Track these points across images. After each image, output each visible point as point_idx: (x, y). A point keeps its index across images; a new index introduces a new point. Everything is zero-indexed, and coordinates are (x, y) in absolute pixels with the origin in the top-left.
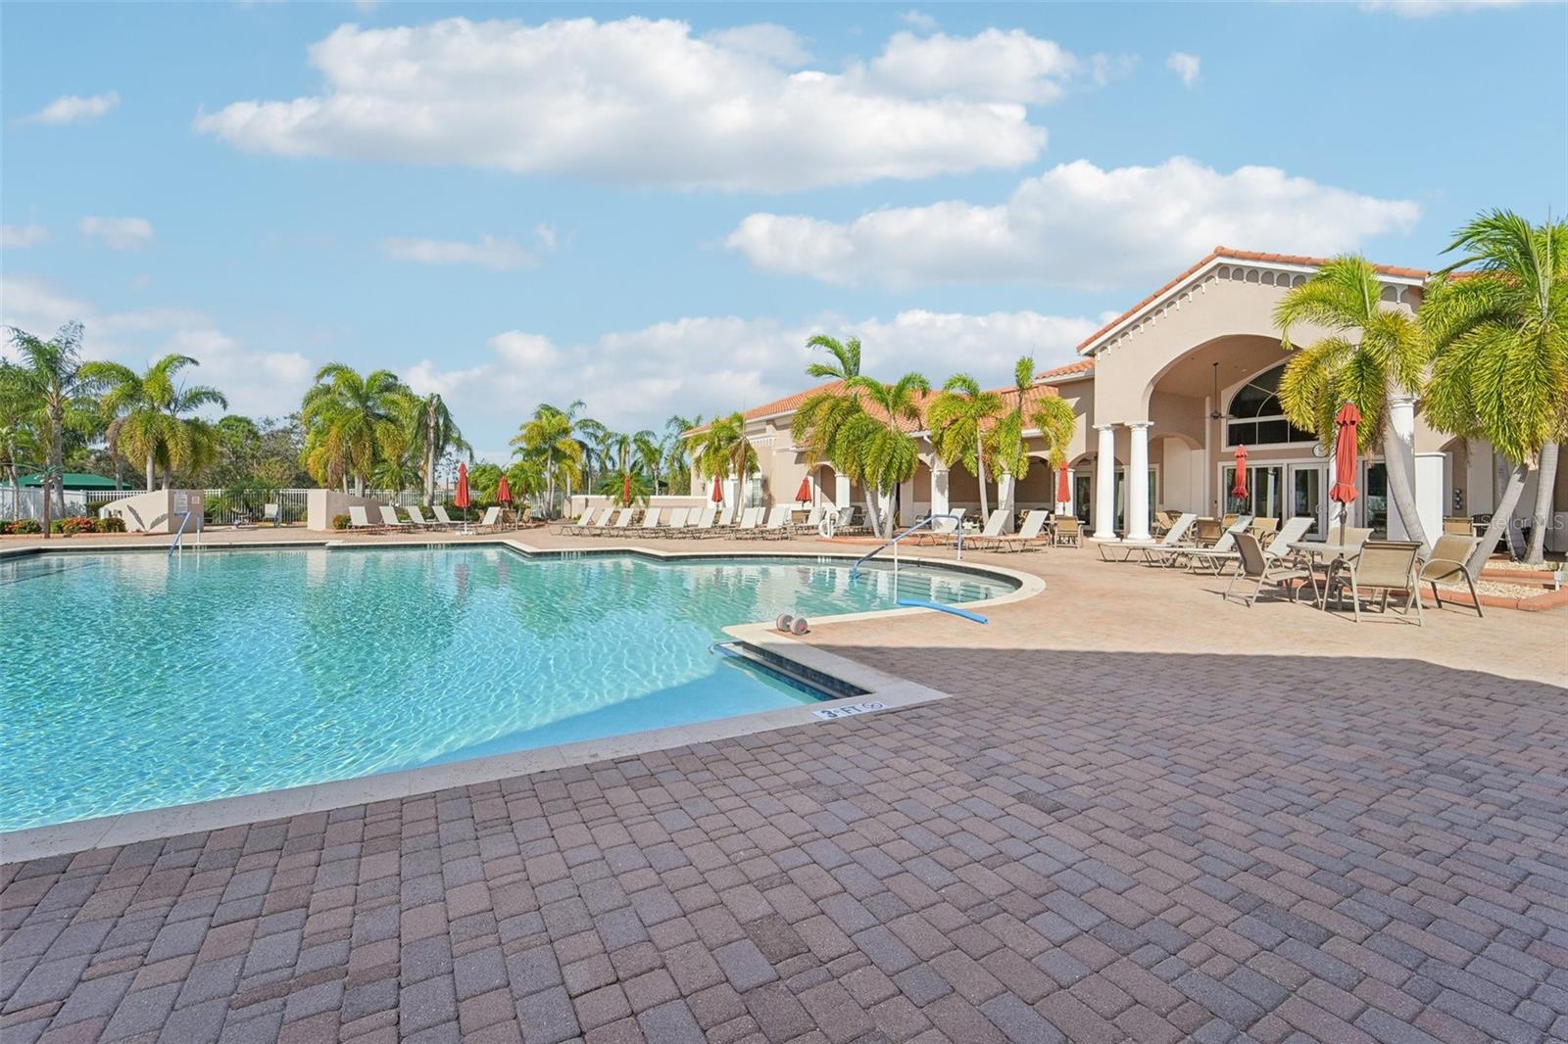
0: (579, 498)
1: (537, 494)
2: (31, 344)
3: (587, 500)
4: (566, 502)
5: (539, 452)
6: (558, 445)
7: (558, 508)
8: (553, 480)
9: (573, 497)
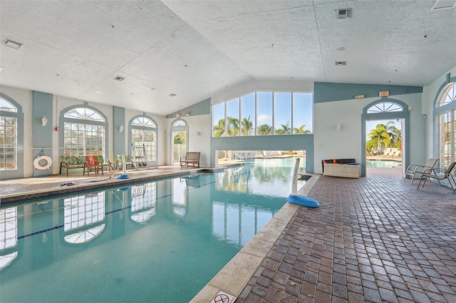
0: (389, 149)
1: (376, 148)
2: (283, 126)
3: (391, 150)
4: (385, 150)
5: (376, 137)
6: (382, 135)
7: (382, 152)
8: (380, 145)
9: (387, 149)
